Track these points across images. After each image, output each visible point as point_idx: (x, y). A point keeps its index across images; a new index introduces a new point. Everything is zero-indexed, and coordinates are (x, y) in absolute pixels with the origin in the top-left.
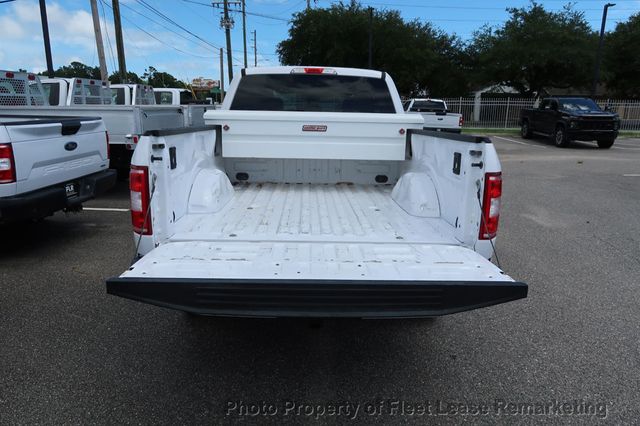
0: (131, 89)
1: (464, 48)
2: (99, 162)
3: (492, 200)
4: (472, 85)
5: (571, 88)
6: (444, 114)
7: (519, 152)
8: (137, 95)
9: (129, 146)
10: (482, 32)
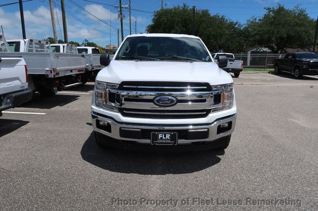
0: (64, 46)
1: (242, 28)
2: (18, 85)
4: (246, 47)
6: (233, 61)
9: (48, 75)
10: (252, 20)
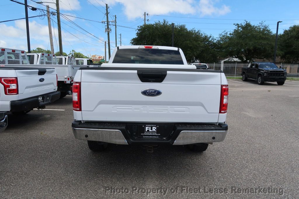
0: (66, 59)
1: (215, 41)
2: (53, 88)
3: (224, 96)
4: (219, 58)
5: (265, 59)
7: (241, 87)
8: (68, 61)
9: (66, 82)
10: (223, 34)
